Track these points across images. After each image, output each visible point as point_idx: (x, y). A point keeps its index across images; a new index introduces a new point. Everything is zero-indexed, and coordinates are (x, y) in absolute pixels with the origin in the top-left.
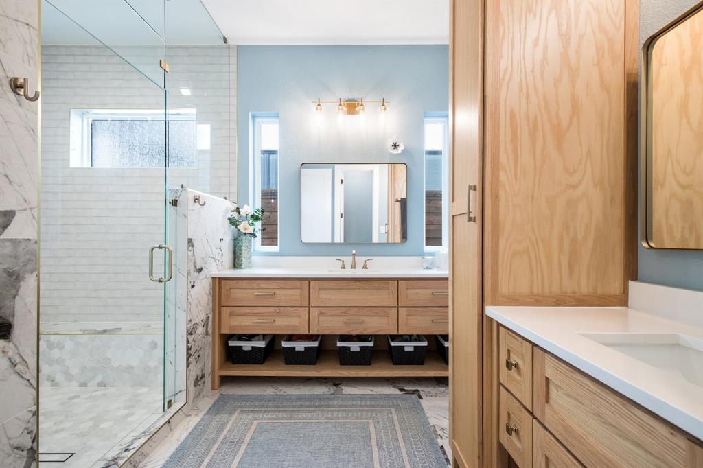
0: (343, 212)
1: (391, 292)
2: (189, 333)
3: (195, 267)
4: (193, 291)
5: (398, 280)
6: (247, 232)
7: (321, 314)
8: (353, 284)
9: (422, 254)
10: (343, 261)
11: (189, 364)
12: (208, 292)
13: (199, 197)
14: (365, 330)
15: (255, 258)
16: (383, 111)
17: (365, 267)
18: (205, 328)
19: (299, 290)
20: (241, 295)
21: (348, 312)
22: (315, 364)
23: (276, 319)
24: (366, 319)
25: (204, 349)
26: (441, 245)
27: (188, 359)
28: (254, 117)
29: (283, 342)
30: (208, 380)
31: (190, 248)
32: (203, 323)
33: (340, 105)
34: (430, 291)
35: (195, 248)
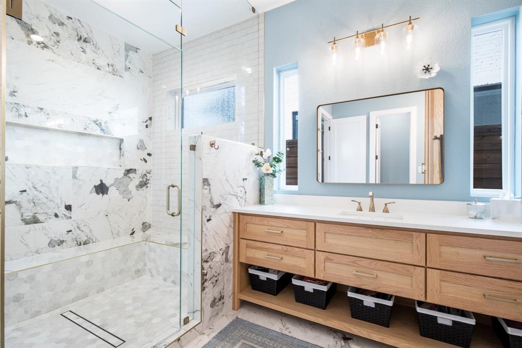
0: (379, 154)
1: (415, 247)
2: (204, 261)
3: (212, 203)
4: (208, 225)
5: (427, 232)
6: (268, 172)
7: (327, 259)
8: (363, 230)
9: (468, 199)
10: (360, 203)
11: (204, 288)
12: (227, 225)
13: (215, 141)
14: (379, 288)
15: (277, 196)
16: (410, 31)
17: (386, 211)
18: (224, 256)
19: (305, 231)
20: (256, 229)
21: (359, 263)
22: (324, 308)
23: (285, 257)
24: (380, 274)
25: (223, 274)
26: (501, 187)
27: (203, 284)
28: (279, 72)
29: (293, 280)
30: (228, 302)
31: (206, 187)
32: (221, 252)
33: (357, 37)
34: (480, 253)
35: (212, 187)
